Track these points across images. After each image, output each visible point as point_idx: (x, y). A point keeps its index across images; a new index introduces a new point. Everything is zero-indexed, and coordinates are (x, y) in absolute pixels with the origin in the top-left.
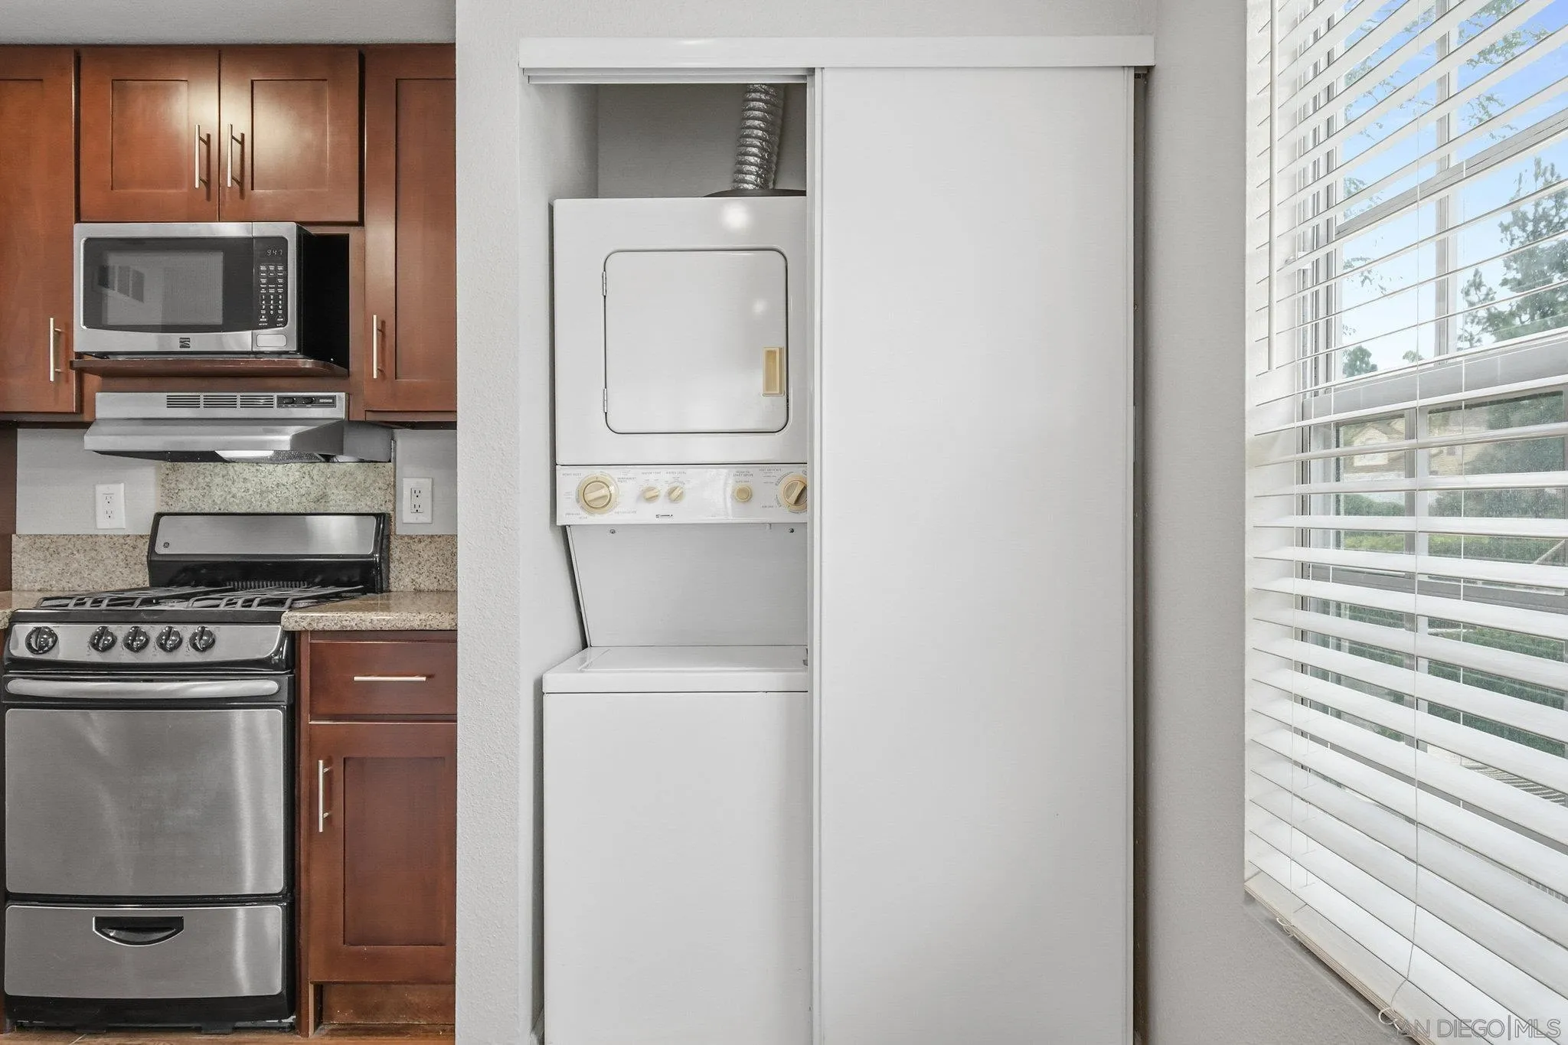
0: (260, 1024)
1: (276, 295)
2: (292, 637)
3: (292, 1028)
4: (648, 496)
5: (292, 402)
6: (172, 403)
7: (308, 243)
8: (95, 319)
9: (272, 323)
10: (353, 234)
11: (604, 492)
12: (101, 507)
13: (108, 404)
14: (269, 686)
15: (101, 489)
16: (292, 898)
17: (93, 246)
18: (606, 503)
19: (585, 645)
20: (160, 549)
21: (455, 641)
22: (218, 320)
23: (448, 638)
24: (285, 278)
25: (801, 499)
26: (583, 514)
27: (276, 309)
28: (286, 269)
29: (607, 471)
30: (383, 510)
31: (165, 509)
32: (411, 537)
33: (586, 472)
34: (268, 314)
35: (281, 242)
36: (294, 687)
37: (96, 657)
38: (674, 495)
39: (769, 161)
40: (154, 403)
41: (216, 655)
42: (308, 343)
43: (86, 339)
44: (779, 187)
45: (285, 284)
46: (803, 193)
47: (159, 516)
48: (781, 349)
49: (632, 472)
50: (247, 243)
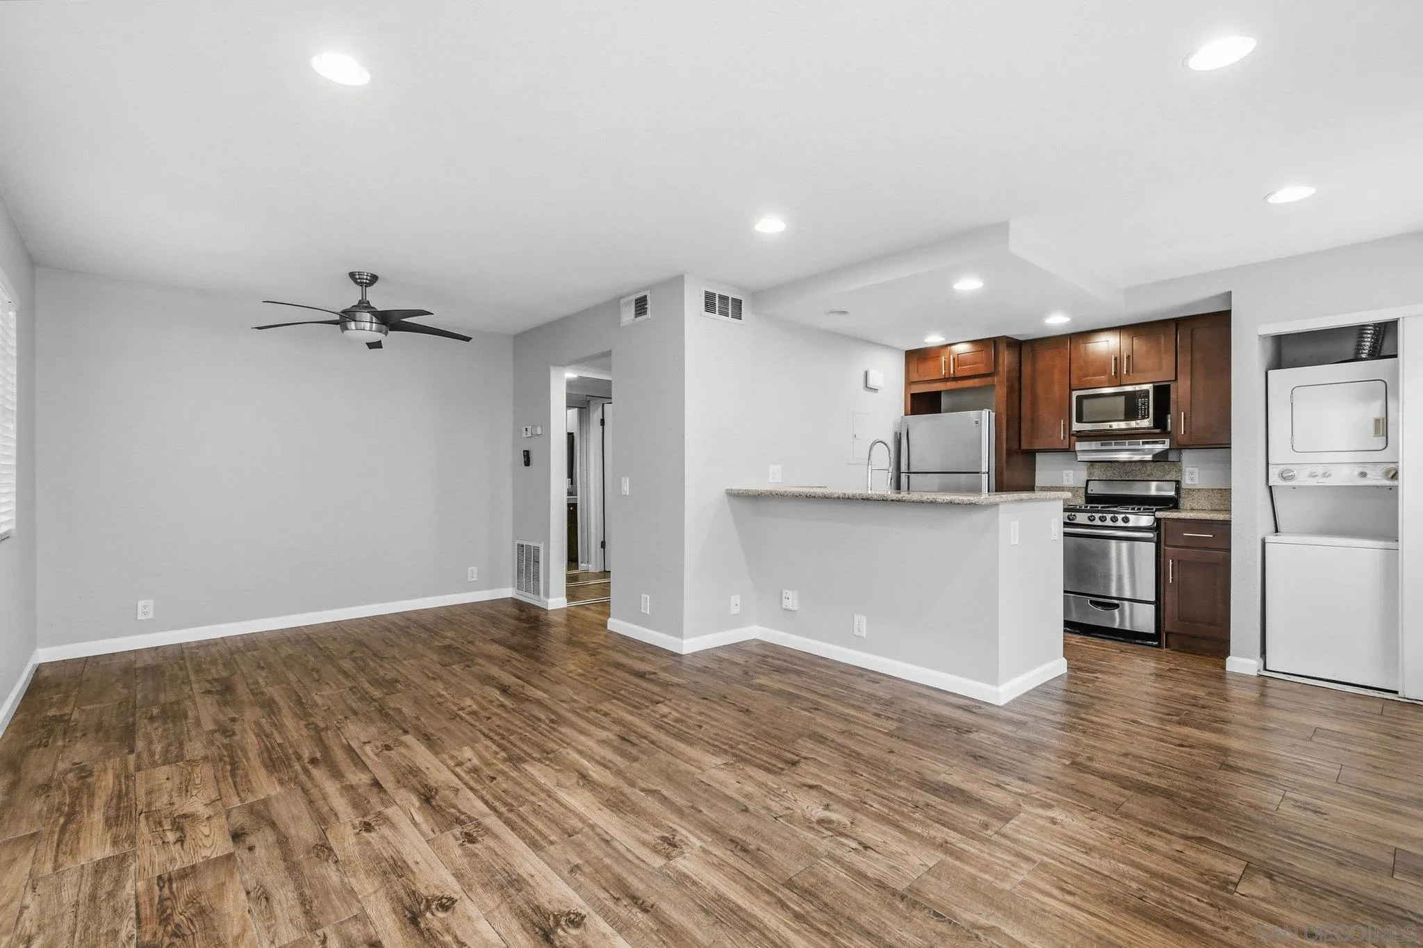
0: (1144, 642)
1: (1145, 409)
2: (1158, 520)
3: (1156, 646)
4: (1313, 475)
5: (1148, 443)
6: (1102, 445)
7: (1157, 389)
8: (1079, 420)
9: (1143, 418)
10: (1173, 386)
11: (1290, 474)
12: (1065, 478)
13: (1079, 446)
14: (1150, 535)
15: (1065, 472)
16: (1158, 603)
17: (1080, 399)
18: (1292, 478)
19: (1277, 531)
20: (1089, 492)
21: (1231, 524)
22: (1123, 419)
23: (1227, 523)
24: (1149, 403)
25: (1395, 476)
26: (1283, 482)
27: (1145, 412)
28: (1148, 401)
29: (1293, 466)
30: (1177, 479)
31: (1089, 479)
32: (1190, 489)
33: (1282, 467)
34: (1141, 415)
35: (1147, 391)
36: (1159, 536)
37: (1089, 523)
38: (1325, 475)
39: (1379, 332)
40: (1094, 445)
41: (1130, 524)
42: (1156, 425)
43: (1076, 426)
44: (1382, 354)
45: (1148, 405)
46: (1395, 356)
47: (1088, 481)
48: (1383, 419)
49: (1306, 466)
50: (1134, 393)
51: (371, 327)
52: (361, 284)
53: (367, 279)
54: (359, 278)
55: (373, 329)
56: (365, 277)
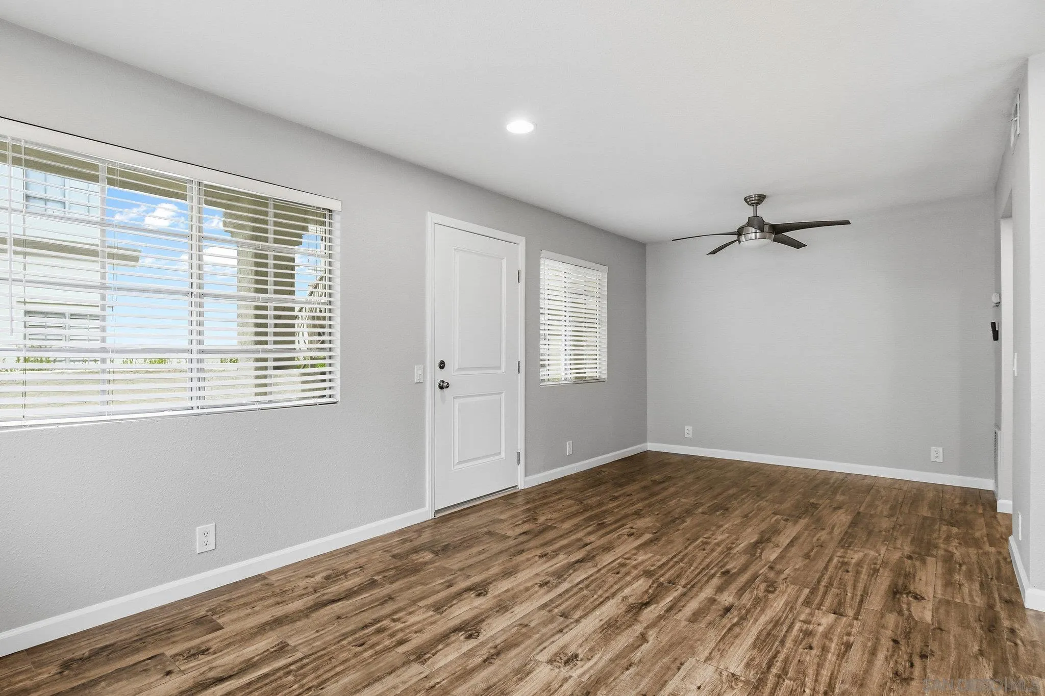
51: (756, 236)
52: (752, 204)
53: (755, 200)
54: (750, 201)
55: (758, 237)
56: (754, 198)
